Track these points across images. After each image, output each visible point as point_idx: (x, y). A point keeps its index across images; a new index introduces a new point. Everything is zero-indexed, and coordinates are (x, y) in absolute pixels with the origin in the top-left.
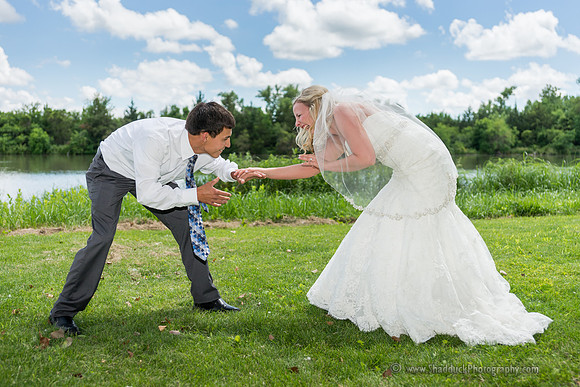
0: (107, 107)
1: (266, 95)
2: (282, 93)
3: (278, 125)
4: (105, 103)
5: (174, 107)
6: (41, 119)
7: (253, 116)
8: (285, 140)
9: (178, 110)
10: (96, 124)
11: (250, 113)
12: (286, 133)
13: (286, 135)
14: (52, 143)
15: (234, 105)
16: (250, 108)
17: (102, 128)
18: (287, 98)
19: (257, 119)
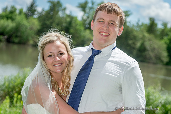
3: (88, 31)
5: (13, 7)
7: (70, 23)
11: (68, 20)
16: (69, 16)
19: (74, 25)
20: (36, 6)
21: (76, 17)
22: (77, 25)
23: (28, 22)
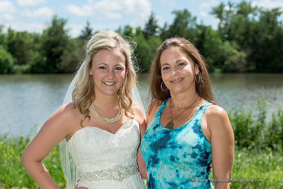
0: (65, 28)
1: (218, 12)
2: (235, 10)
3: (227, 43)
4: (63, 23)
5: (127, 27)
6: (6, 41)
7: (202, 36)
8: (234, 59)
9: (131, 30)
10: (55, 45)
11: (200, 32)
12: (235, 51)
13: (234, 54)
14: (15, 64)
15: (187, 23)
16: (200, 27)
17: (60, 48)
18: (240, 15)
19: (207, 38)
20: (157, 21)
21: (210, 27)
22: (212, 37)
23: (149, 44)
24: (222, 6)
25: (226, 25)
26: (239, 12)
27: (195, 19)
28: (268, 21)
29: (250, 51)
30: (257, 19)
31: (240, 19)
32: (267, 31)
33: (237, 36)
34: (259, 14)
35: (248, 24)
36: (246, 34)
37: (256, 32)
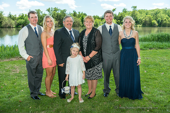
4: (2, 13)
9: (24, 15)
24: (49, 8)
25: (51, 14)
26: (54, 10)
27: (42, 12)
28: (63, 13)
29: (59, 21)
30: (59, 12)
31: (55, 12)
32: (63, 16)
33: (55, 17)
34: (60, 11)
35: (58, 14)
36: (57, 16)
37: (60, 16)
